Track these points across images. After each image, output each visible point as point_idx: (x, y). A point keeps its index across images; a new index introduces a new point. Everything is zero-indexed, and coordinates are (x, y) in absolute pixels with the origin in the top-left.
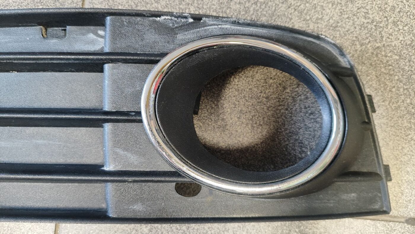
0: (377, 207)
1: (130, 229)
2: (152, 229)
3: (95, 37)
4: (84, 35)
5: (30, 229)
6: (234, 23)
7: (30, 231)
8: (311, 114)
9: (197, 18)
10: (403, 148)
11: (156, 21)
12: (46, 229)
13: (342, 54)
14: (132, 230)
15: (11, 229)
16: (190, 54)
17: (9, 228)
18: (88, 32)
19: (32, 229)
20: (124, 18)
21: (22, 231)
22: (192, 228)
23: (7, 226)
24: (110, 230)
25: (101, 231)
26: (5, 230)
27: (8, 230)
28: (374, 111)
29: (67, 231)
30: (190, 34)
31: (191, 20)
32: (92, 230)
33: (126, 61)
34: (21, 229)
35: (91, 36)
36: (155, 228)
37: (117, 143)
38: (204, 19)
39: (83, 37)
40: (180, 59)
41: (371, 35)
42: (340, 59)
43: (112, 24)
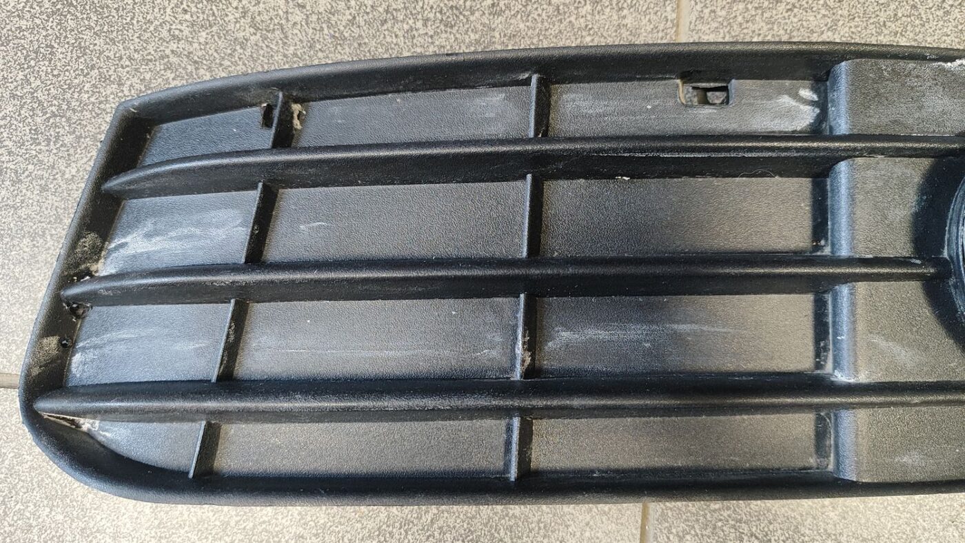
1: (802, 515)
2: (847, 513)
3: (793, 103)
4: (766, 98)
5: (587, 524)
7: (588, 529)
11: (943, 70)
12: (622, 524)
14: (804, 518)
15: (545, 527)
17: (542, 525)
18: (780, 92)
19: (591, 523)
20: (884, 64)
21: (570, 530)
22: (928, 507)
23: (536, 519)
24: (759, 520)
25: (740, 521)
26: (533, 529)
27: (540, 528)
29: (667, 525)
32: (720, 520)
34: (567, 526)
35: (786, 100)
36: (851, 510)
39: (768, 104)
43: (856, 75)
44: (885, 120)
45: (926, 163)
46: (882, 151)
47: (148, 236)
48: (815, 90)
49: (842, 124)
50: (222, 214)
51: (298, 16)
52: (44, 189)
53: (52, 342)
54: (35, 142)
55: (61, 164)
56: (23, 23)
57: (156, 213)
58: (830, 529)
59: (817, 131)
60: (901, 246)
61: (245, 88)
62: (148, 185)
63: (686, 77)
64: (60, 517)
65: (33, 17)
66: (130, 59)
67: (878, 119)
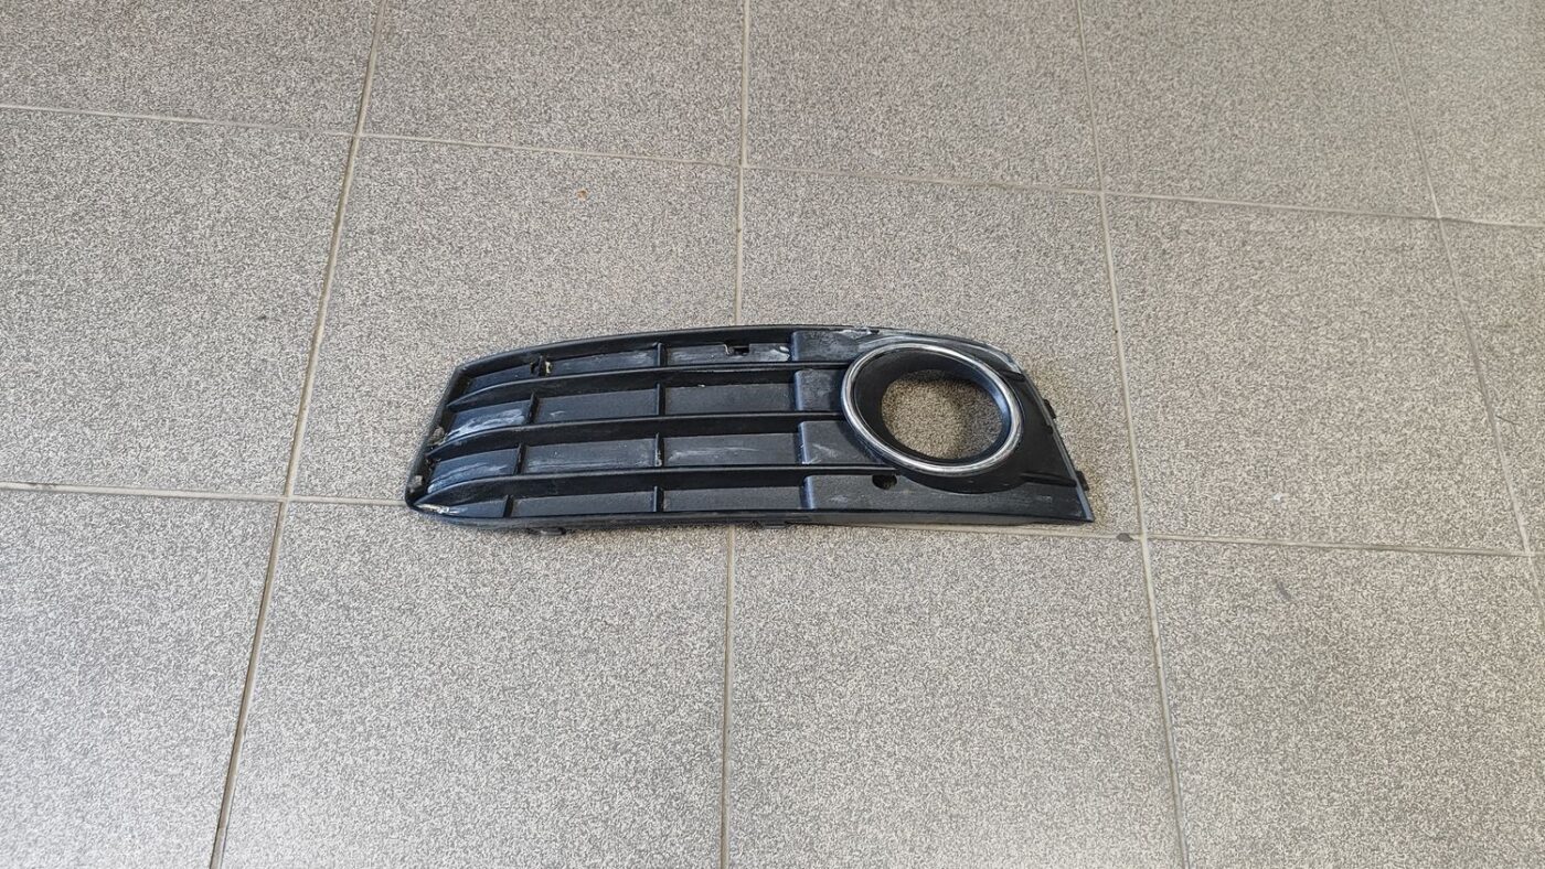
0: (1079, 514)
3: (778, 353)
4: (765, 350)
6: (907, 334)
8: (992, 429)
9: (875, 332)
10: (1097, 460)
11: (839, 335)
13: (1011, 361)
16: (877, 357)
18: (771, 348)
20: (812, 334)
28: (1054, 416)
30: (870, 344)
31: (869, 333)
33: (818, 368)
35: (774, 352)
37: (811, 440)
38: (881, 331)
39: (767, 353)
40: (870, 361)
41: (1041, 350)
42: (1009, 364)
43: (800, 337)
44: (812, 355)
45: (833, 372)
46: (811, 367)
47: (472, 426)
48: (787, 347)
49: (795, 358)
50: (511, 412)
51: (543, 328)
52: (412, 410)
53: (419, 478)
54: (408, 388)
55: (422, 399)
56: (403, 334)
57: (476, 415)
58: (829, 566)
59: (790, 360)
60: (826, 406)
61: (524, 354)
62: (475, 399)
63: (729, 343)
64: (417, 570)
65: (408, 330)
66: (458, 349)
67: (810, 354)
